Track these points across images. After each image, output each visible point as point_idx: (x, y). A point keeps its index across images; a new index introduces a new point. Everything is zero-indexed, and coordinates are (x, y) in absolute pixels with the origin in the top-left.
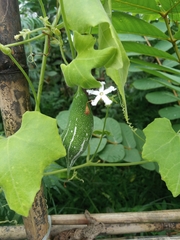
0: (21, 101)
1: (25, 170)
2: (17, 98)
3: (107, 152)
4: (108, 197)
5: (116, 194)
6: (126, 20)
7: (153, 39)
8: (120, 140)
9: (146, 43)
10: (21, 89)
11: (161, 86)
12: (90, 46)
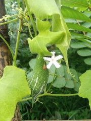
0: (5, 58)
1: (5, 104)
2: (3, 57)
3: (56, 82)
4: (56, 104)
5: (60, 103)
6: (68, 11)
7: (81, 21)
8: (63, 75)
9: (77, 23)
10: (5, 51)
11: (85, 46)
12: (47, 29)
